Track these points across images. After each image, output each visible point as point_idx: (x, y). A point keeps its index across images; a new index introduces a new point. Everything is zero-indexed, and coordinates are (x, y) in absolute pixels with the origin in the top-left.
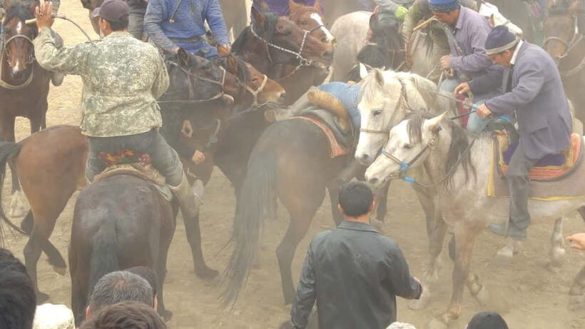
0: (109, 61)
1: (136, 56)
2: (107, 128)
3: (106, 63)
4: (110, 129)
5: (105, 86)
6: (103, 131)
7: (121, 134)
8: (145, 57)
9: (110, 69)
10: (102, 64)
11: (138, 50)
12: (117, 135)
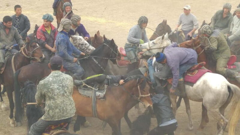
0: (54, 84)
1: (65, 80)
2: (58, 116)
3: (53, 85)
4: (59, 117)
5: (55, 95)
6: (56, 118)
7: (64, 118)
8: (69, 80)
9: (55, 87)
10: (51, 86)
11: (65, 77)
12: (62, 119)
